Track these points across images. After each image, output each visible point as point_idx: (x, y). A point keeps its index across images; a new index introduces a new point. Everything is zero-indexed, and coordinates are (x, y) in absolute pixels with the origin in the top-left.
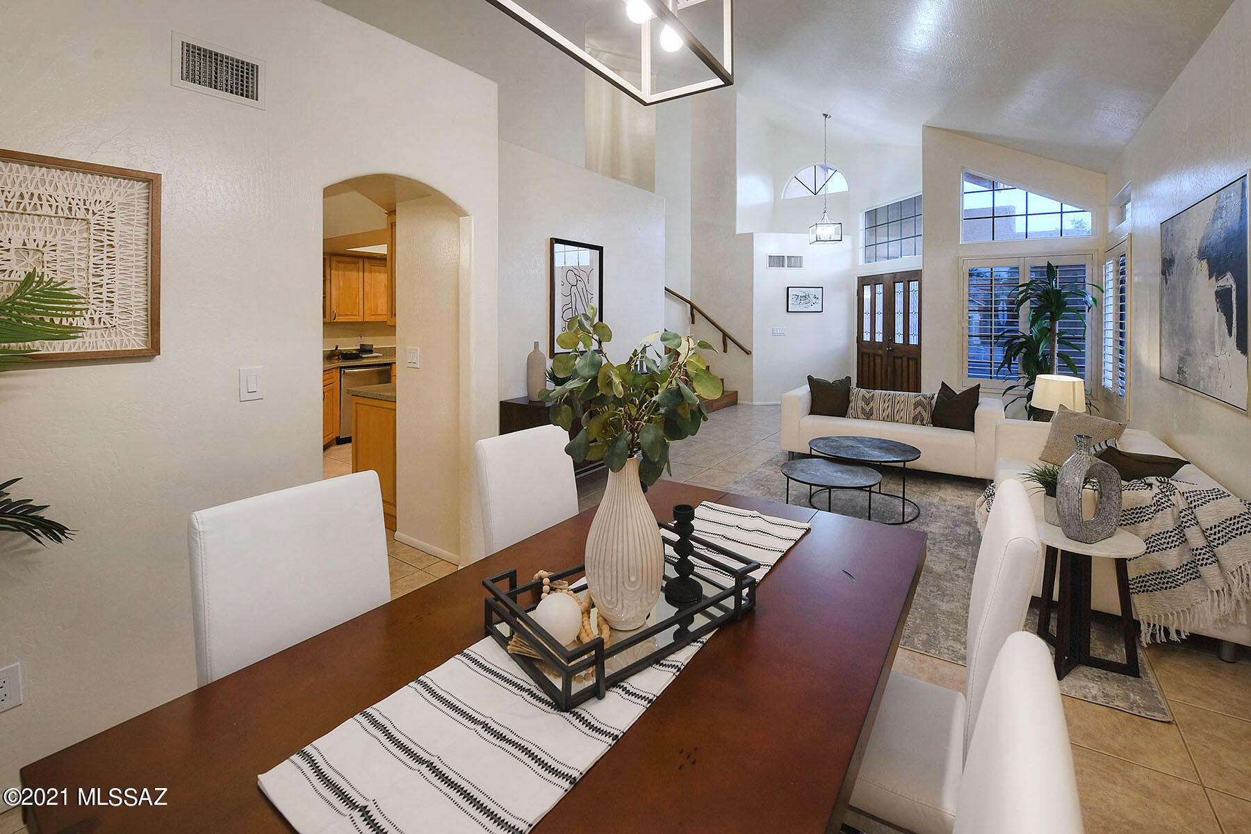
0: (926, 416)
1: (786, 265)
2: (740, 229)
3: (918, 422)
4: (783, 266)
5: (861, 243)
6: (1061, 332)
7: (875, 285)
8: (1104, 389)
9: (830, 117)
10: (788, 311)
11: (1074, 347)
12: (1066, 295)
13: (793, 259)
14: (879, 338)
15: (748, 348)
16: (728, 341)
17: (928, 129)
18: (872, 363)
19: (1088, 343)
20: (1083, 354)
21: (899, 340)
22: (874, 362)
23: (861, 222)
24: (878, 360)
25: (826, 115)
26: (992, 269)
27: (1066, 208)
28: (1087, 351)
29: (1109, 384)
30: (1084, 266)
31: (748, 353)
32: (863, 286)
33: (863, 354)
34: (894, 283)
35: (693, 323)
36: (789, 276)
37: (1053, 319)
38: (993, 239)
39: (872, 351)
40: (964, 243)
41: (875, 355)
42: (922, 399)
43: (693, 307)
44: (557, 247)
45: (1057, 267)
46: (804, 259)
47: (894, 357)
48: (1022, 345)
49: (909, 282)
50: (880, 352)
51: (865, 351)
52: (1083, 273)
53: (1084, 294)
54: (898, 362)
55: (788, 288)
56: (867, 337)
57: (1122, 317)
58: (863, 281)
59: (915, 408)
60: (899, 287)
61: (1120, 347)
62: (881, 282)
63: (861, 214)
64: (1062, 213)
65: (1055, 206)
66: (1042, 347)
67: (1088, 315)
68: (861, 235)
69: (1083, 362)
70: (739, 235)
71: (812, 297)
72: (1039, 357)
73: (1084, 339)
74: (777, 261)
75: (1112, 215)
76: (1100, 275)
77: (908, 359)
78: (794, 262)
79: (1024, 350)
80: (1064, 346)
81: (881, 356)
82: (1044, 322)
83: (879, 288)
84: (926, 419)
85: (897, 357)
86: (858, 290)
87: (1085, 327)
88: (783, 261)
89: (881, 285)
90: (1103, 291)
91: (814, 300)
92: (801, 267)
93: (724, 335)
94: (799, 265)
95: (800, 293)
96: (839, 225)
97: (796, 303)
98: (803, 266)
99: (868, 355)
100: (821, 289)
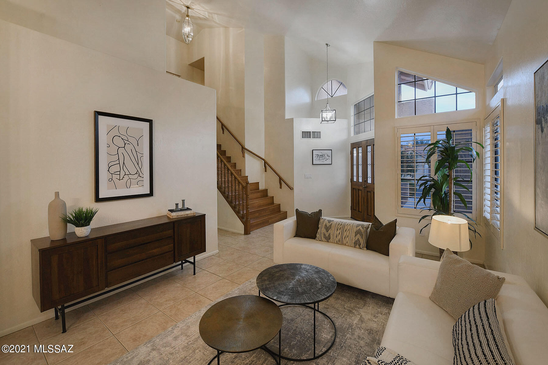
0: (363, 242)
1: (312, 137)
2: (287, 116)
3: (357, 246)
4: (310, 138)
5: (352, 124)
6: (457, 177)
7: (359, 147)
8: (485, 218)
9: (330, 46)
10: (313, 164)
11: (464, 187)
12: (458, 151)
13: (315, 133)
14: (360, 180)
15: (291, 186)
16: (282, 182)
17: (376, 42)
18: (357, 194)
19: (474, 184)
20: (471, 192)
23: (352, 111)
24: (360, 192)
25: (327, 44)
26: (415, 134)
27: (460, 90)
28: (474, 190)
29: (488, 216)
30: (471, 130)
31: (291, 189)
32: (353, 148)
33: (353, 189)
34: (367, 146)
35: (266, 171)
36: (313, 143)
37: (450, 168)
38: (415, 115)
39: (357, 187)
40: (398, 117)
41: (359, 190)
42: (361, 228)
43: (265, 163)
44: (100, 117)
45: (454, 131)
46: (321, 133)
47: (367, 191)
48: (431, 186)
50: (361, 188)
51: (355, 187)
52: (470, 135)
53: (471, 150)
55: (313, 150)
56: (355, 180)
57: (496, 166)
58: (355, 146)
59: (356, 236)
60: (369, 149)
61: (495, 183)
62: (361, 146)
63: (352, 106)
64: (457, 94)
65: (452, 89)
66: (445, 188)
67: (474, 165)
68: (352, 118)
69: (471, 197)
70: (286, 119)
71: (326, 155)
72: (442, 195)
73: (472, 181)
74: (306, 135)
75: (489, 92)
76: (481, 136)
78: (316, 135)
79: (433, 190)
80: (459, 187)
81: (361, 190)
82: (445, 170)
83: (360, 150)
84: (362, 244)
86: (351, 151)
87: (471, 173)
88: (310, 134)
89: (361, 148)
90: (483, 147)
91: (327, 157)
92: (320, 138)
93: (281, 179)
94: (319, 137)
95: (320, 153)
96: (335, 111)
97: (317, 159)
98: (321, 137)
99: (356, 189)
100: (331, 151)
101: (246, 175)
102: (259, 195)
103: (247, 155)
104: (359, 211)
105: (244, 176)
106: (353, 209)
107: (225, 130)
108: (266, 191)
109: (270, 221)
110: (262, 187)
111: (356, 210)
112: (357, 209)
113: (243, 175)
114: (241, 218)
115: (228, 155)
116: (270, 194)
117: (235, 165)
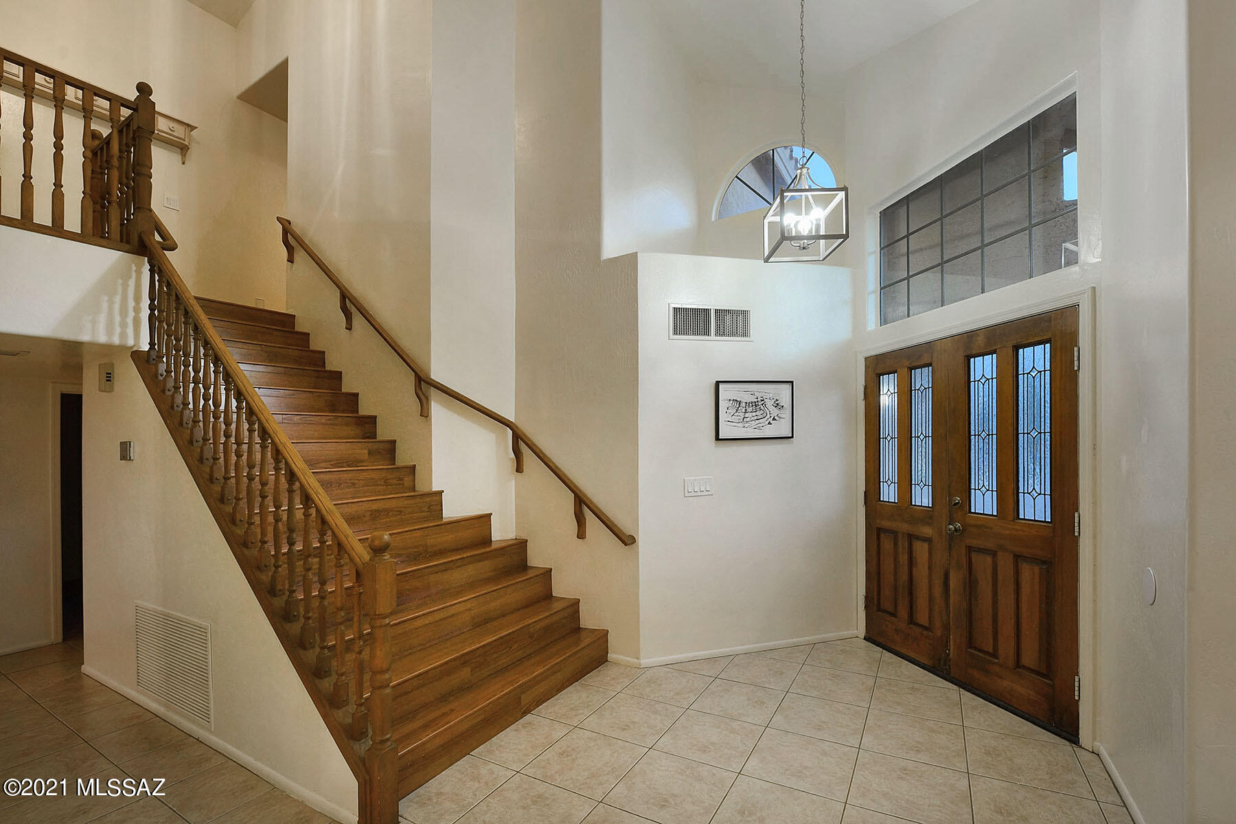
1: (713, 331)
4: (708, 333)
5: (871, 282)
7: (911, 369)
10: (717, 438)
13: (727, 315)
14: (922, 497)
15: (627, 528)
16: (589, 516)
18: (903, 558)
21: (984, 502)
22: (910, 552)
23: (871, 237)
24: (921, 549)
31: (628, 541)
32: (879, 375)
33: (880, 530)
34: (968, 358)
35: (519, 469)
39: (904, 527)
41: (911, 537)
43: (519, 440)
46: (751, 316)
47: (970, 549)
49: (1016, 348)
50: (927, 531)
51: (886, 524)
54: (983, 564)
55: (718, 383)
56: (889, 493)
58: (878, 367)
60: (984, 367)
62: (926, 360)
63: (871, 217)
68: (872, 263)
70: (606, 259)
71: (769, 404)
74: (691, 321)
77: (1017, 557)
78: (732, 322)
81: (928, 540)
83: (920, 378)
85: (980, 550)
86: (866, 388)
88: (706, 320)
89: (926, 371)
91: (775, 412)
92: (745, 334)
93: (581, 501)
94: (740, 330)
95: (745, 394)
96: (842, 194)
97: (734, 419)
98: (752, 331)
99: (894, 533)
100: (788, 386)
101: (433, 490)
102: (485, 567)
103: (438, 410)
104: (912, 620)
105: (426, 490)
106: (879, 609)
107: (358, 320)
108: (520, 547)
109: (526, 699)
110: (502, 532)
111: (893, 615)
112: (903, 612)
113: (421, 487)
114: (347, 736)
115: (364, 410)
116: (536, 559)
117: (390, 448)
